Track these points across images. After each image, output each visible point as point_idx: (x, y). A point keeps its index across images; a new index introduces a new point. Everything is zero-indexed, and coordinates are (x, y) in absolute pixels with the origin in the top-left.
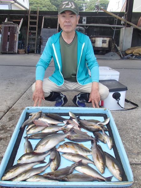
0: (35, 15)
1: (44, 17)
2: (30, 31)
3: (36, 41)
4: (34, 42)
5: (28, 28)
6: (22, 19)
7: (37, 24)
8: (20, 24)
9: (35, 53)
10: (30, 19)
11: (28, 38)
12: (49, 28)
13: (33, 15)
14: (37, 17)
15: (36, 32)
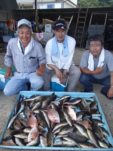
0: (84, 12)
1: (92, 13)
2: (78, 27)
3: (82, 36)
4: (80, 37)
5: (77, 24)
6: (73, 16)
7: (85, 20)
8: (70, 21)
9: (80, 47)
10: (80, 16)
11: (75, 34)
12: (97, 25)
13: (83, 12)
14: (86, 13)
15: (84, 28)
